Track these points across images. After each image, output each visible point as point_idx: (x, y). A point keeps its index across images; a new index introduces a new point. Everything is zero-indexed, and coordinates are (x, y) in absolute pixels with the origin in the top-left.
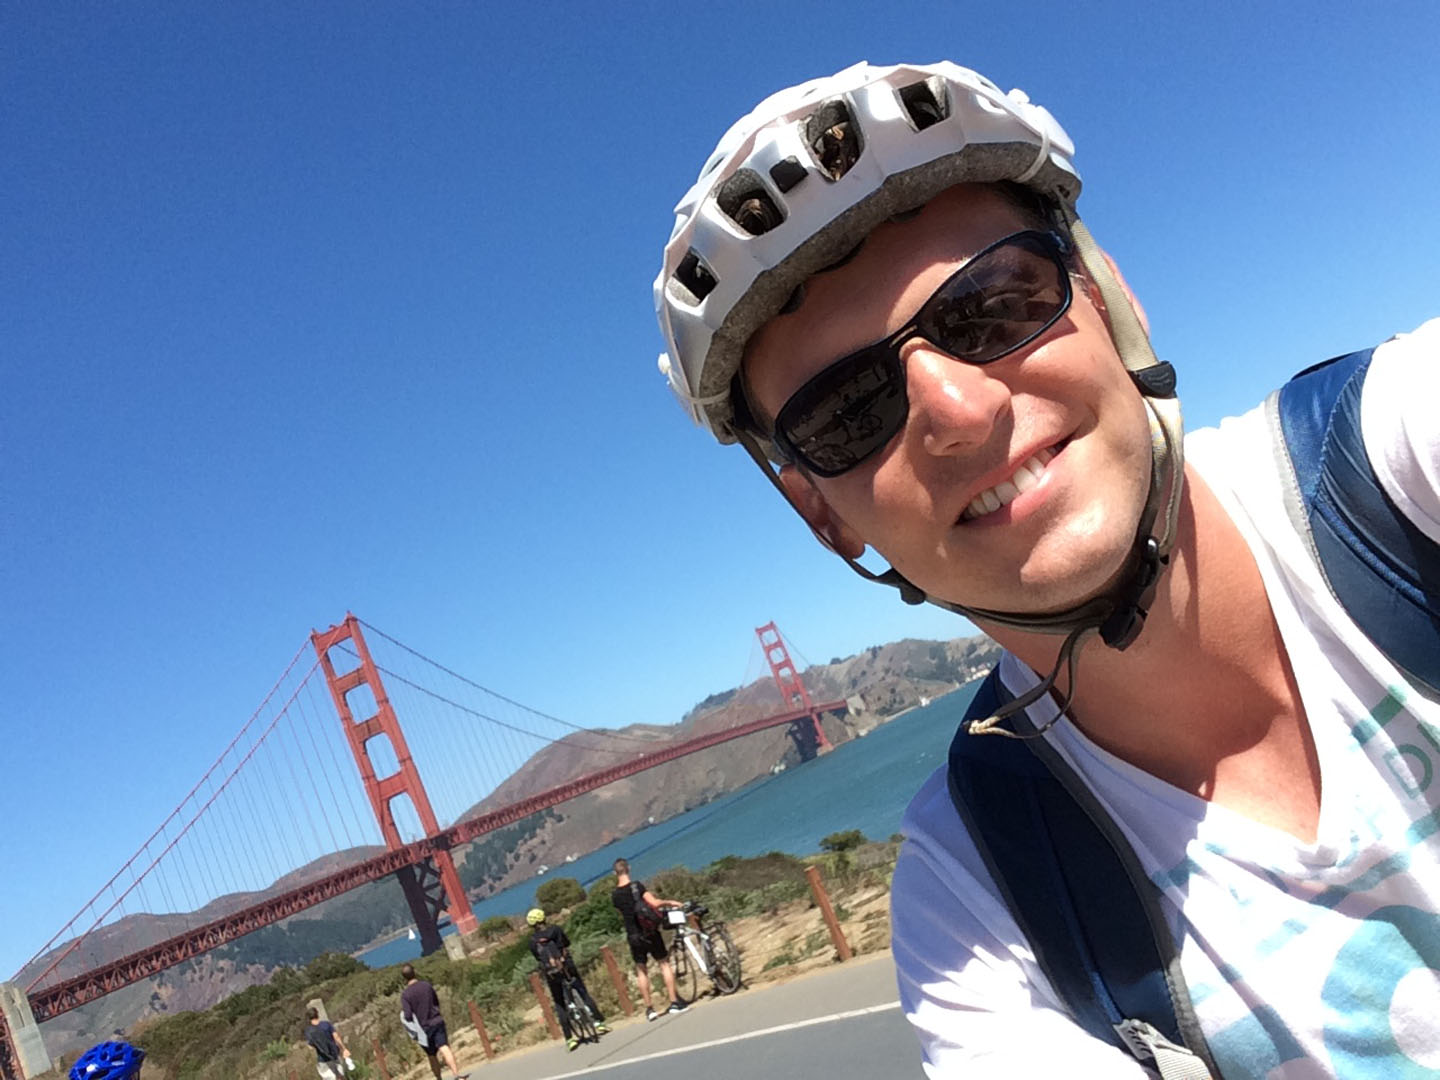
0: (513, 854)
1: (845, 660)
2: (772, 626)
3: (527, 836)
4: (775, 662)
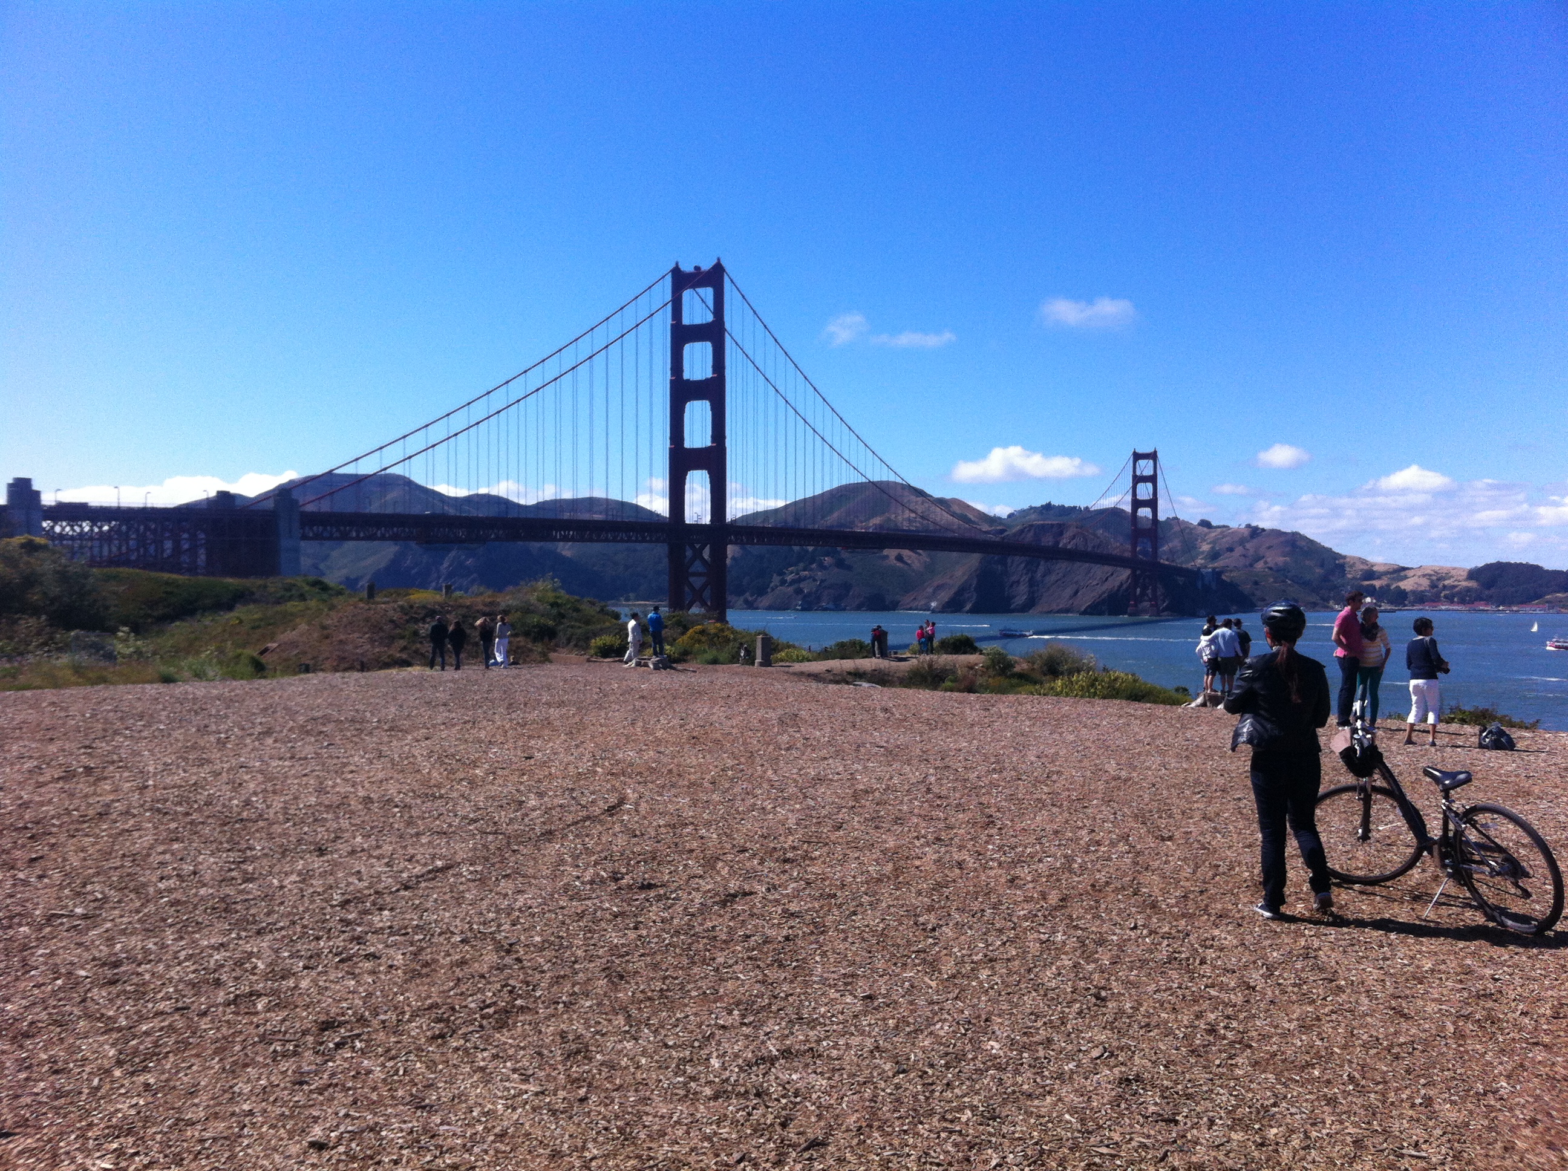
0: (780, 577)
2: (1153, 456)
4: (1139, 497)
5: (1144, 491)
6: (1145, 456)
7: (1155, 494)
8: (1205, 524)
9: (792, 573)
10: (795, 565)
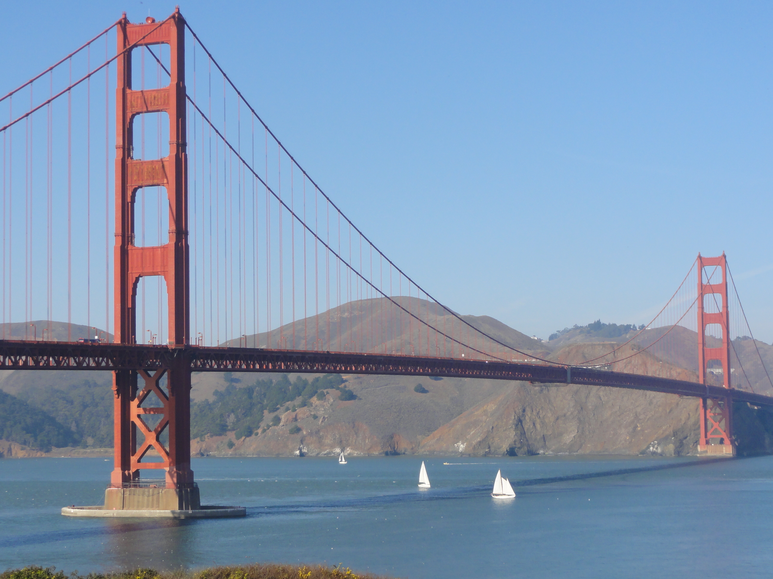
0: (273, 415)
2: (723, 261)
3: (298, 400)
4: (707, 310)
5: (713, 303)
6: (713, 262)
7: (726, 306)
9: (287, 409)
10: (292, 399)
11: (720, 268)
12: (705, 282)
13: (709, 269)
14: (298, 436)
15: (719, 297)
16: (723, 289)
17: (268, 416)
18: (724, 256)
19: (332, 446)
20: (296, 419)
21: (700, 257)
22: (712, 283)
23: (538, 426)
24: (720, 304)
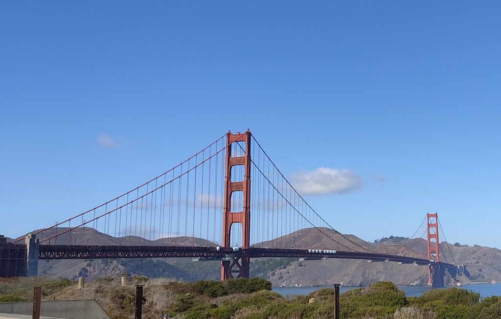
0: (272, 272)
1: (462, 246)
2: (436, 215)
3: (282, 266)
4: (431, 233)
5: (433, 231)
6: (432, 216)
7: (437, 232)
8: (457, 245)
9: (278, 270)
11: (435, 218)
12: (430, 223)
13: (431, 218)
14: (282, 280)
15: (435, 228)
16: (436, 225)
17: (270, 273)
18: (436, 214)
19: (295, 284)
20: (281, 274)
21: (428, 214)
22: (432, 223)
23: (370, 276)
24: (435, 231)
